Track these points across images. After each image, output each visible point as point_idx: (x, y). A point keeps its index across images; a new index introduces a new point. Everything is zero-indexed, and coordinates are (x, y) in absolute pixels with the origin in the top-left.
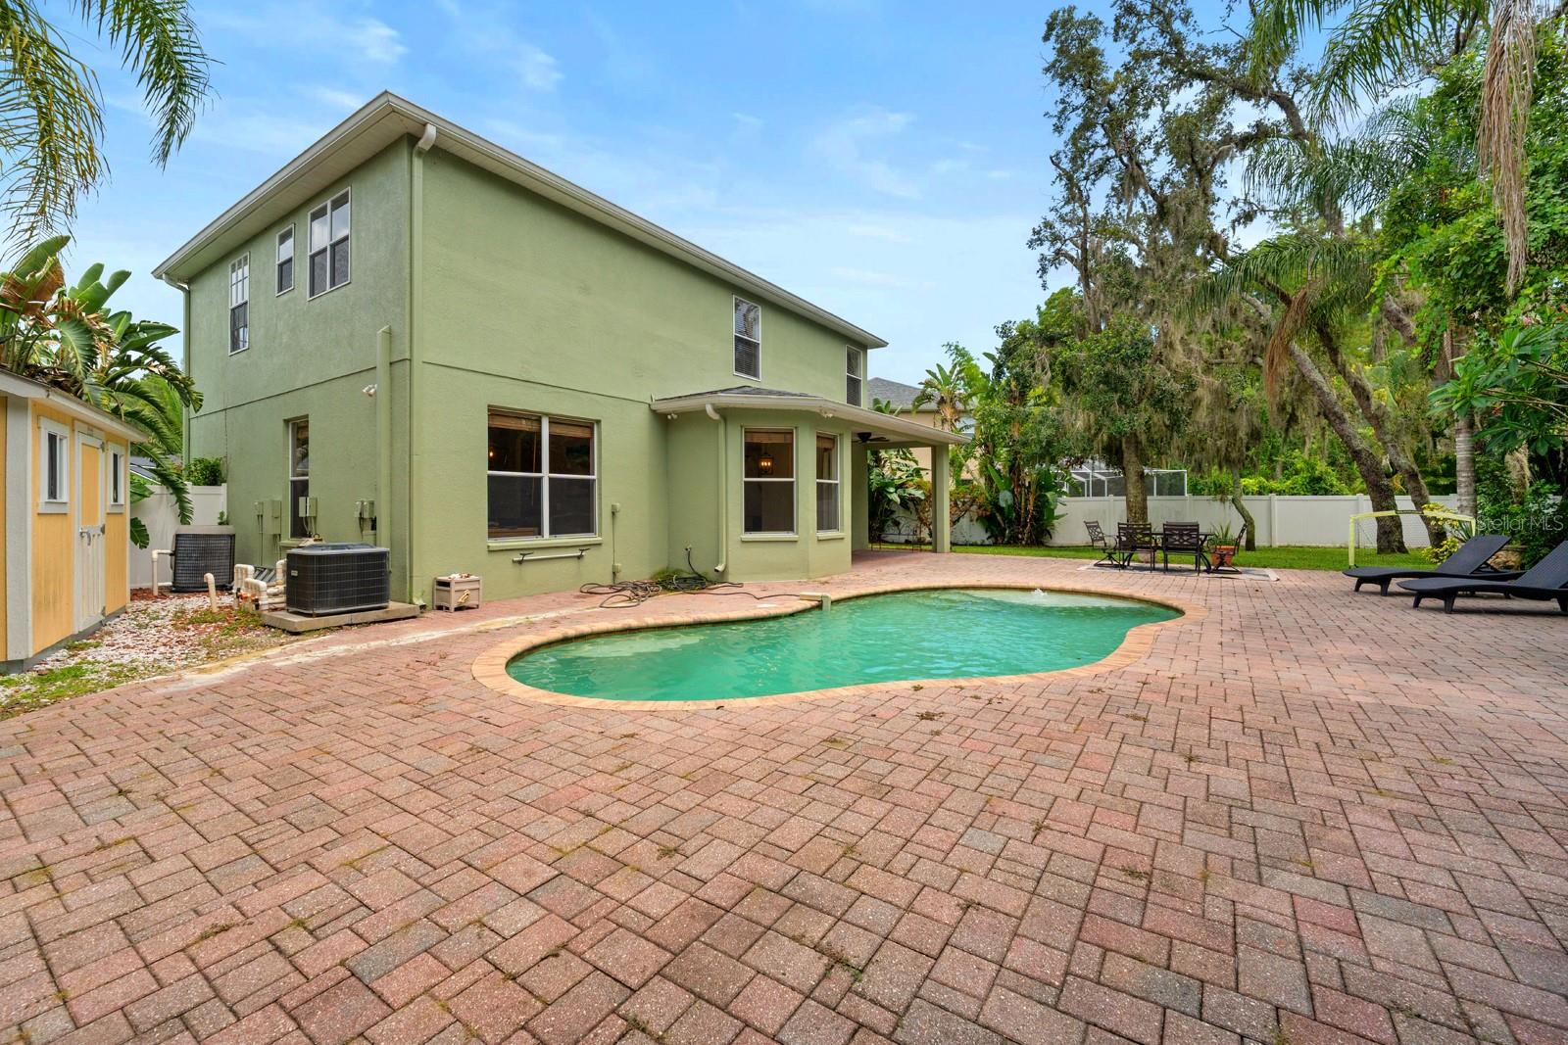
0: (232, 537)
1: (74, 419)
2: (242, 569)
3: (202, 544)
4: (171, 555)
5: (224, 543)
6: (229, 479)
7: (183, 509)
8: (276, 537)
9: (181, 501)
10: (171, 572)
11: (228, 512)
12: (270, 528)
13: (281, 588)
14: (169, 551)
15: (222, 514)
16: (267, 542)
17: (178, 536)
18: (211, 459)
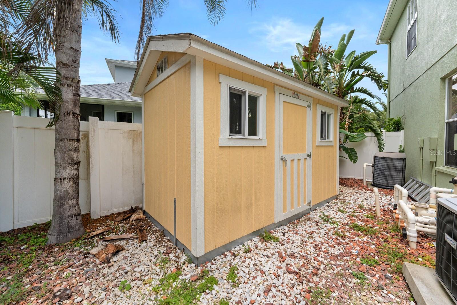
0: (404, 160)
1: (274, 85)
2: (399, 190)
3: (387, 162)
4: (372, 166)
5: (399, 163)
6: (405, 128)
7: (380, 143)
8: (433, 164)
9: (379, 140)
10: (372, 174)
11: (404, 146)
12: (429, 156)
13: (433, 219)
14: (371, 165)
15: (401, 146)
16: (426, 166)
17: (375, 157)
18: (396, 118)
